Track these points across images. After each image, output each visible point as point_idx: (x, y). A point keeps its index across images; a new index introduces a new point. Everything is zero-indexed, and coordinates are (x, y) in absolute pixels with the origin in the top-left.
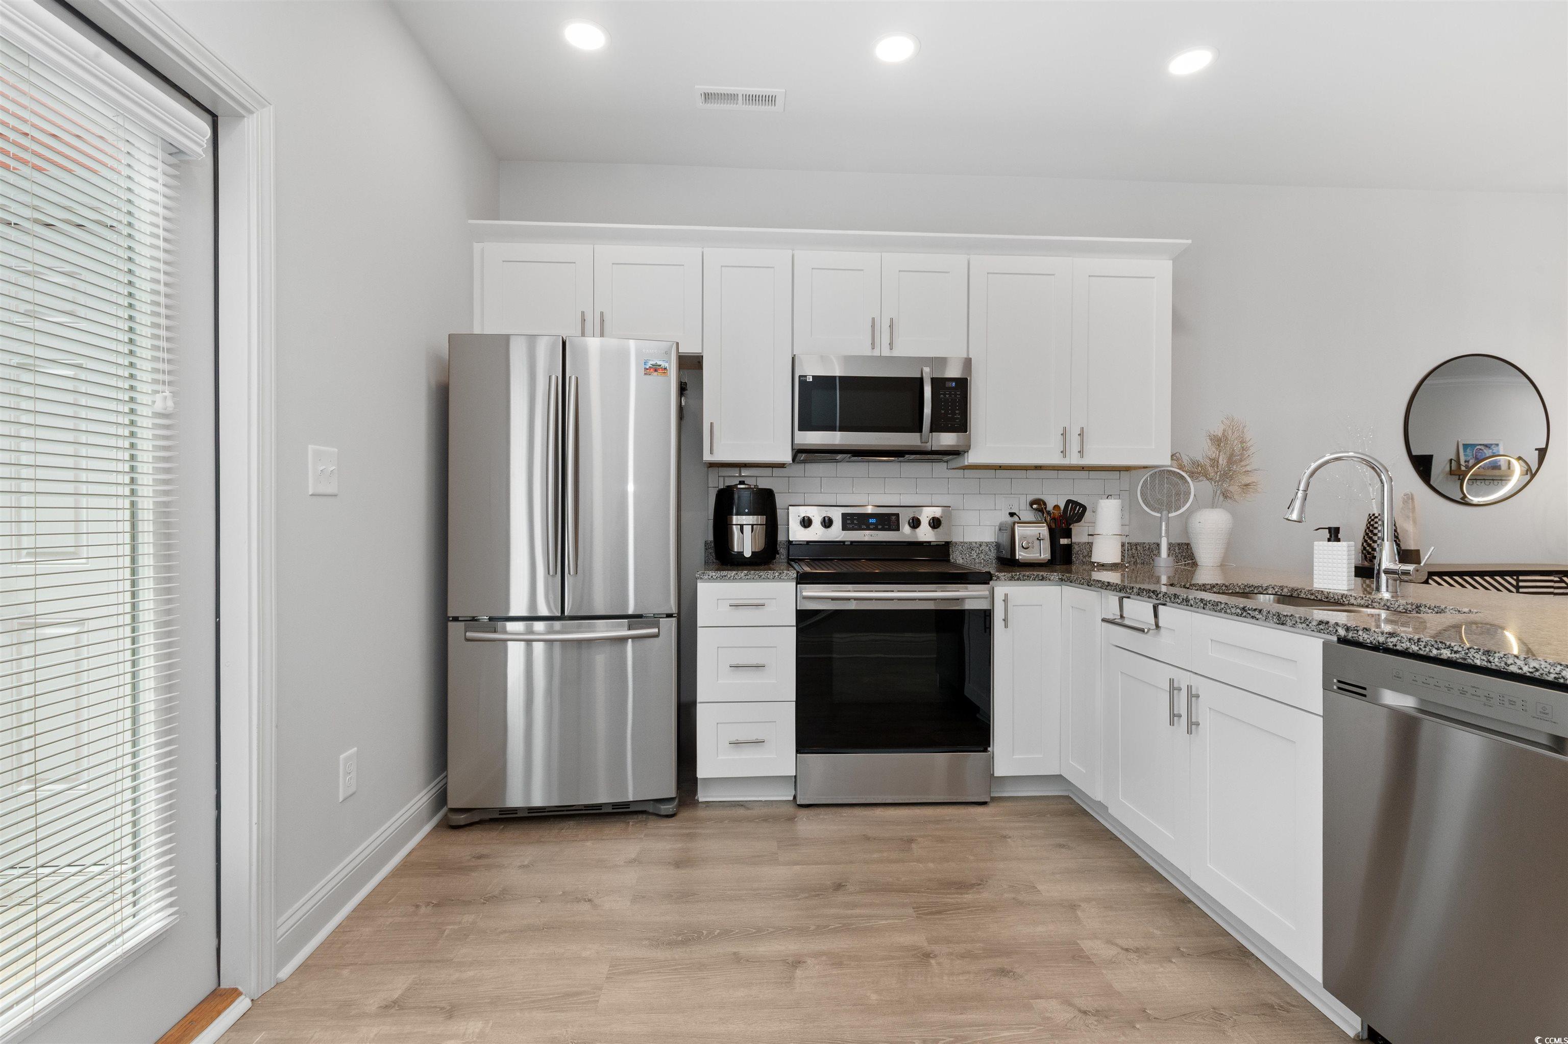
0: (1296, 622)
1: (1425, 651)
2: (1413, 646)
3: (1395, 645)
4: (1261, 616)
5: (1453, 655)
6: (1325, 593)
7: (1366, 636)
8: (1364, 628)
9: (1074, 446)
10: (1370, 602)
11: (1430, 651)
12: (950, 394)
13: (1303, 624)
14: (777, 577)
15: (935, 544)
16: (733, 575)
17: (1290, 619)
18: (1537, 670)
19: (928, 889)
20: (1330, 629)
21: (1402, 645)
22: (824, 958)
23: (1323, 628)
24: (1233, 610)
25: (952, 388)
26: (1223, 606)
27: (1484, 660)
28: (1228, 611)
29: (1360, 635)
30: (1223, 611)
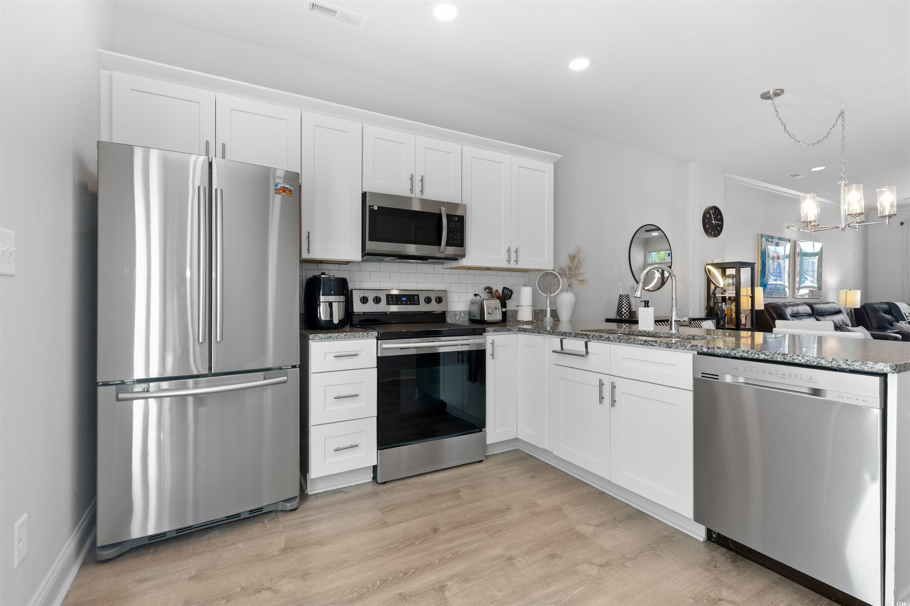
0: (678, 346)
1: (751, 356)
2: (745, 354)
3: (735, 354)
4: (656, 344)
5: (766, 357)
6: (647, 332)
7: (719, 351)
8: (718, 347)
9: (513, 258)
11: (754, 356)
12: (455, 224)
13: (682, 347)
14: (365, 336)
15: (438, 312)
16: (336, 336)
17: (674, 345)
18: (808, 361)
19: (485, 518)
20: (698, 348)
21: (739, 354)
22: (456, 579)
23: (694, 348)
24: (639, 342)
25: (455, 221)
26: (632, 340)
27: (782, 358)
28: (636, 343)
29: (715, 351)
30: (632, 343)
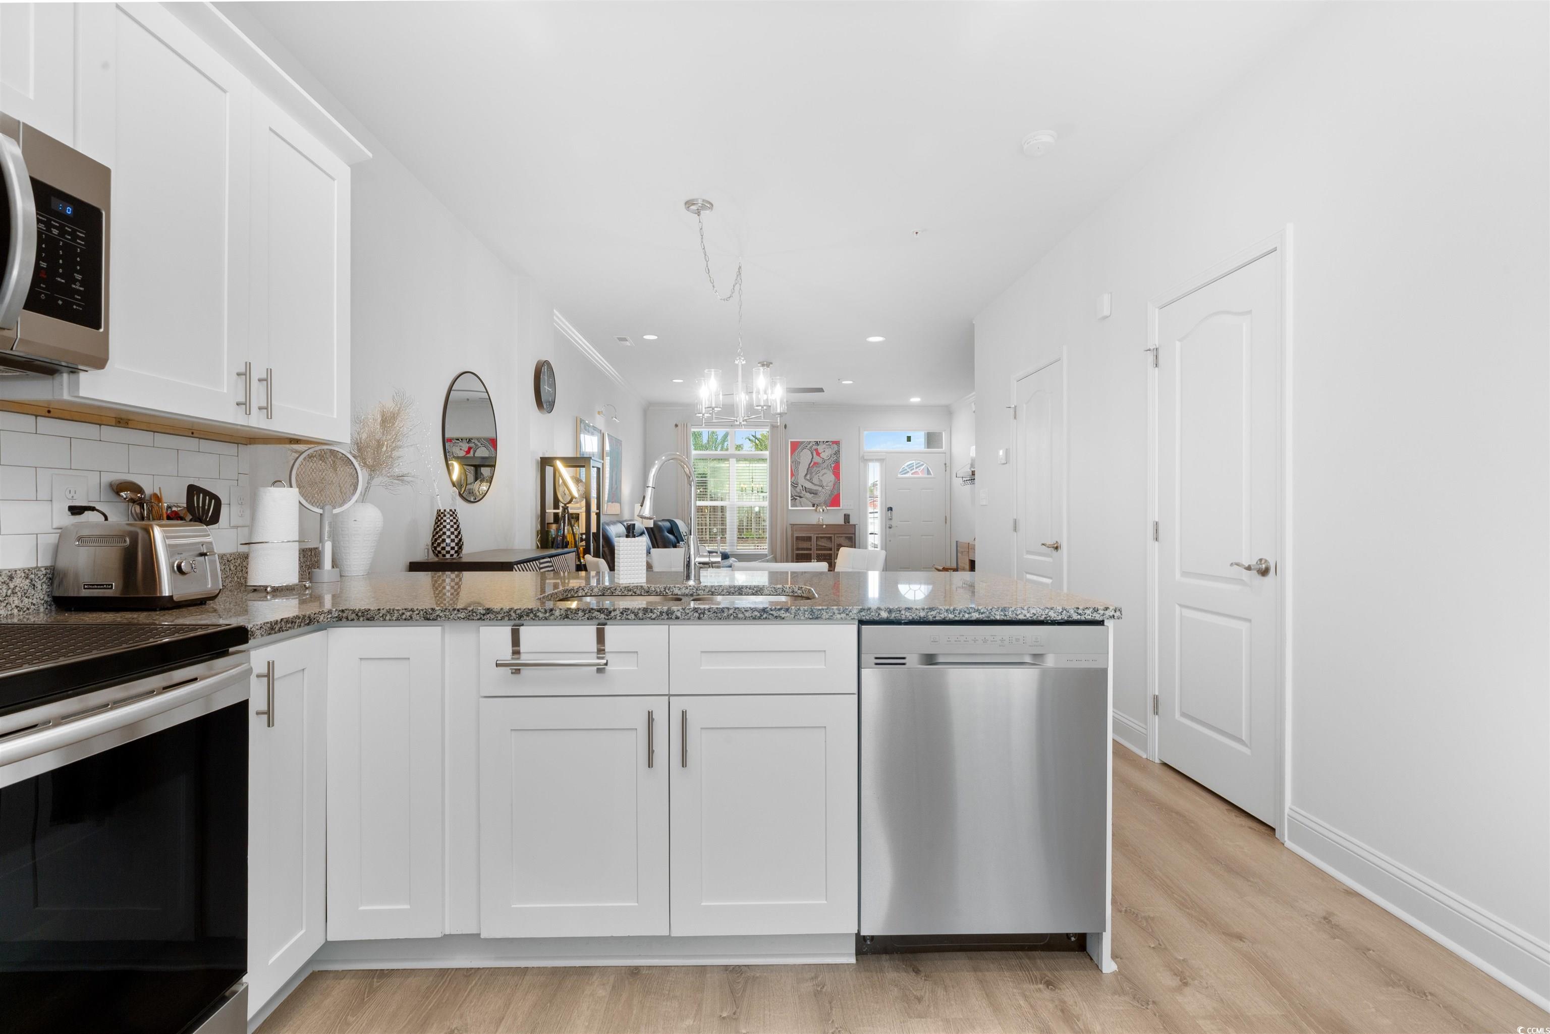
0: (834, 613)
1: (959, 617)
2: (950, 615)
3: (935, 617)
4: (788, 614)
5: (981, 616)
7: (908, 614)
8: (906, 608)
10: (694, 591)
11: (963, 616)
13: (842, 615)
17: (826, 612)
18: (1035, 615)
20: (872, 614)
21: (941, 615)
23: (864, 614)
24: (747, 614)
25: (61, 216)
26: (731, 612)
27: (1002, 615)
28: (740, 615)
29: (902, 614)
30: (732, 617)
